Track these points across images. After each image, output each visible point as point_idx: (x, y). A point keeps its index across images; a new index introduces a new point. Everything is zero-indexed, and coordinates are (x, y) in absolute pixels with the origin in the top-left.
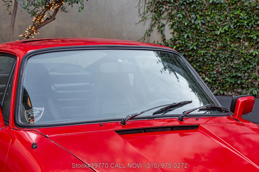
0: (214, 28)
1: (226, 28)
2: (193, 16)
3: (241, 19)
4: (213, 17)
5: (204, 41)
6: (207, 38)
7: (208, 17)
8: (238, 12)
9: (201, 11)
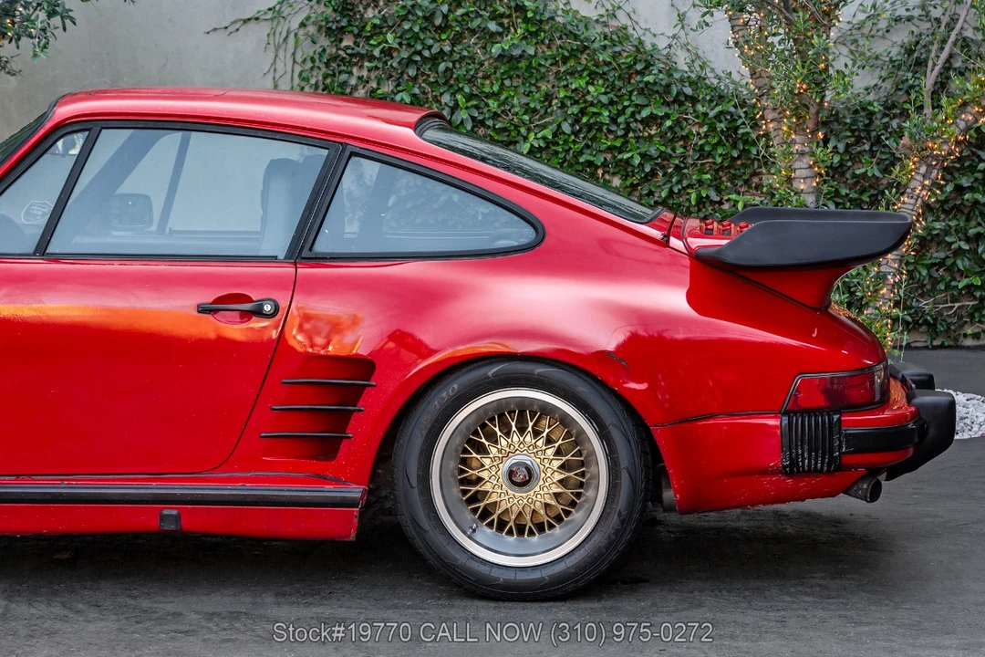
0: (513, 134)
1: (548, 133)
2: (446, 98)
3: (592, 104)
4: (506, 99)
7: (490, 102)
8: (582, 83)
9: (471, 81)
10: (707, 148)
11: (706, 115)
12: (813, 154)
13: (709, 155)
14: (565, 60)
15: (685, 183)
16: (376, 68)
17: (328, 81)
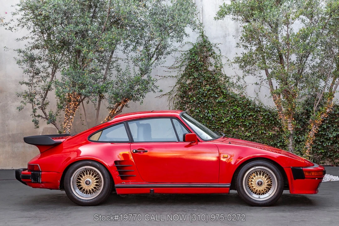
0: (221, 119)
1: (228, 118)
2: (206, 111)
3: (238, 112)
4: (219, 111)
5: (214, 128)
6: (216, 126)
7: (216, 112)
8: (236, 108)
9: (211, 107)
10: (263, 122)
11: (262, 114)
12: (292, 123)
13: (263, 123)
14: (232, 103)
15: (258, 129)
16: (191, 105)
17: (181, 107)
